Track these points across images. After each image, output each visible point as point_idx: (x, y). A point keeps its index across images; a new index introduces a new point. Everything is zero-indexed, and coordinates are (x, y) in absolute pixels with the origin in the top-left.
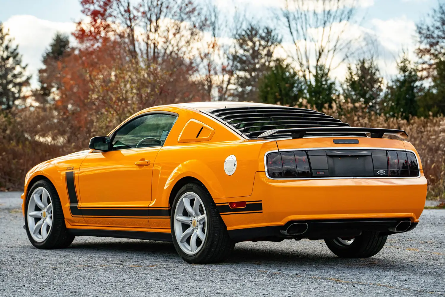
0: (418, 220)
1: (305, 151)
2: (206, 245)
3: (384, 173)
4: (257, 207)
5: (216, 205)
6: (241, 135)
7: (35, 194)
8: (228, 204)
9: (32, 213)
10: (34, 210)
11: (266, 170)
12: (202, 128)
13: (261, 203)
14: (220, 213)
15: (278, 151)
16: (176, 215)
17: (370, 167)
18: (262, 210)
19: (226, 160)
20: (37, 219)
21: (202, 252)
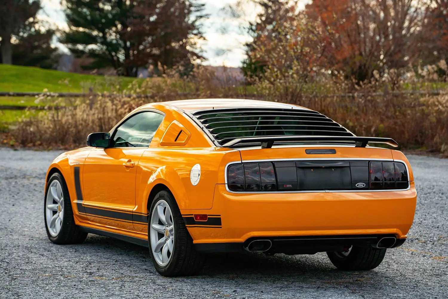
0: (406, 236)
1: (272, 162)
2: (173, 258)
3: (364, 185)
4: (216, 221)
5: (183, 216)
6: (213, 142)
7: (52, 186)
8: (193, 216)
9: (50, 205)
10: (52, 203)
11: (226, 182)
12: (181, 131)
13: (220, 218)
14: (186, 225)
15: (240, 162)
16: (152, 223)
17: (347, 179)
18: (221, 225)
19: (193, 168)
20: (55, 212)
21: (170, 264)
